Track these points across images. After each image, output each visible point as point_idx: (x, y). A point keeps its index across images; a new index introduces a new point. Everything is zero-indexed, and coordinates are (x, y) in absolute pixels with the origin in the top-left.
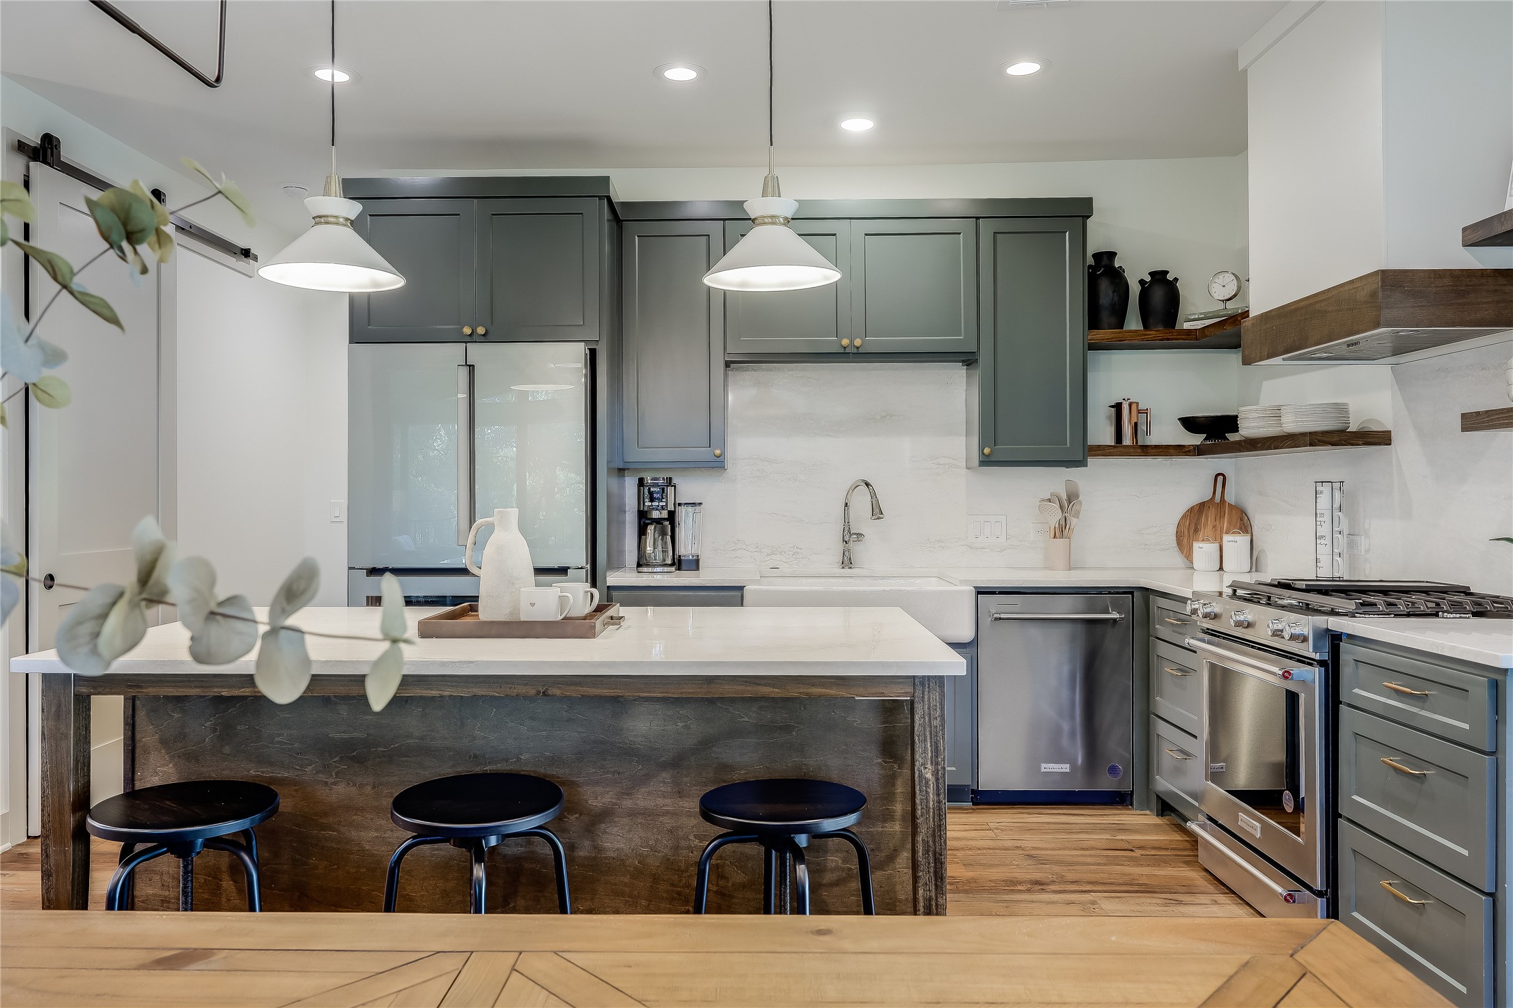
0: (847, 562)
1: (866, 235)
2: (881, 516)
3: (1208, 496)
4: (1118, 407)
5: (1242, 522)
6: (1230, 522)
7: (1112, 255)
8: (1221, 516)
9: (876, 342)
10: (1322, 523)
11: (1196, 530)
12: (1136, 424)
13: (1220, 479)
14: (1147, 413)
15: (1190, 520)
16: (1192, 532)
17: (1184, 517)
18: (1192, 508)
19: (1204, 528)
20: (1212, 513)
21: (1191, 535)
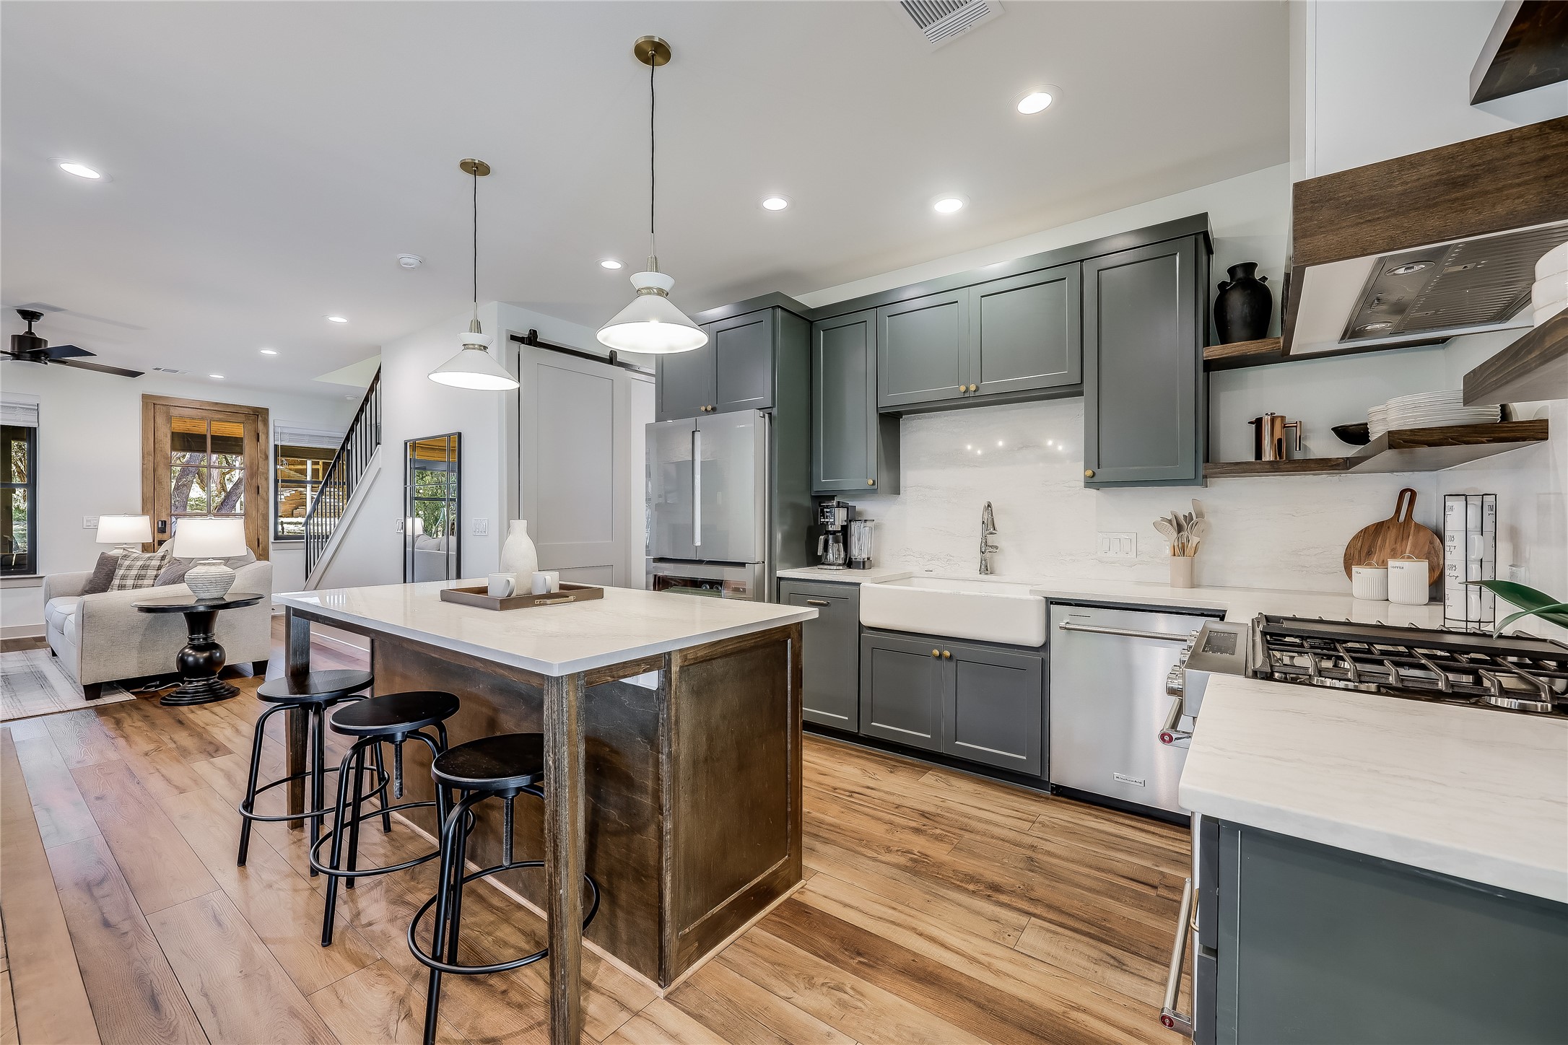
0: (986, 569)
1: (982, 297)
2: (994, 532)
3: (1388, 513)
4: (1258, 423)
5: (1432, 546)
6: (1415, 546)
7: (1250, 267)
8: (1403, 537)
9: (991, 385)
10: (1452, 549)
11: (1369, 553)
12: (1280, 441)
13: (1408, 495)
14: (1296, 427)
15: (1363, 542)
16: (1363, 554)
17: (1356, 538)
18: (1367, 529)
19: (1380, 551)
20: (1392, 534)
21: (1363, 558)
